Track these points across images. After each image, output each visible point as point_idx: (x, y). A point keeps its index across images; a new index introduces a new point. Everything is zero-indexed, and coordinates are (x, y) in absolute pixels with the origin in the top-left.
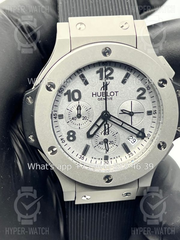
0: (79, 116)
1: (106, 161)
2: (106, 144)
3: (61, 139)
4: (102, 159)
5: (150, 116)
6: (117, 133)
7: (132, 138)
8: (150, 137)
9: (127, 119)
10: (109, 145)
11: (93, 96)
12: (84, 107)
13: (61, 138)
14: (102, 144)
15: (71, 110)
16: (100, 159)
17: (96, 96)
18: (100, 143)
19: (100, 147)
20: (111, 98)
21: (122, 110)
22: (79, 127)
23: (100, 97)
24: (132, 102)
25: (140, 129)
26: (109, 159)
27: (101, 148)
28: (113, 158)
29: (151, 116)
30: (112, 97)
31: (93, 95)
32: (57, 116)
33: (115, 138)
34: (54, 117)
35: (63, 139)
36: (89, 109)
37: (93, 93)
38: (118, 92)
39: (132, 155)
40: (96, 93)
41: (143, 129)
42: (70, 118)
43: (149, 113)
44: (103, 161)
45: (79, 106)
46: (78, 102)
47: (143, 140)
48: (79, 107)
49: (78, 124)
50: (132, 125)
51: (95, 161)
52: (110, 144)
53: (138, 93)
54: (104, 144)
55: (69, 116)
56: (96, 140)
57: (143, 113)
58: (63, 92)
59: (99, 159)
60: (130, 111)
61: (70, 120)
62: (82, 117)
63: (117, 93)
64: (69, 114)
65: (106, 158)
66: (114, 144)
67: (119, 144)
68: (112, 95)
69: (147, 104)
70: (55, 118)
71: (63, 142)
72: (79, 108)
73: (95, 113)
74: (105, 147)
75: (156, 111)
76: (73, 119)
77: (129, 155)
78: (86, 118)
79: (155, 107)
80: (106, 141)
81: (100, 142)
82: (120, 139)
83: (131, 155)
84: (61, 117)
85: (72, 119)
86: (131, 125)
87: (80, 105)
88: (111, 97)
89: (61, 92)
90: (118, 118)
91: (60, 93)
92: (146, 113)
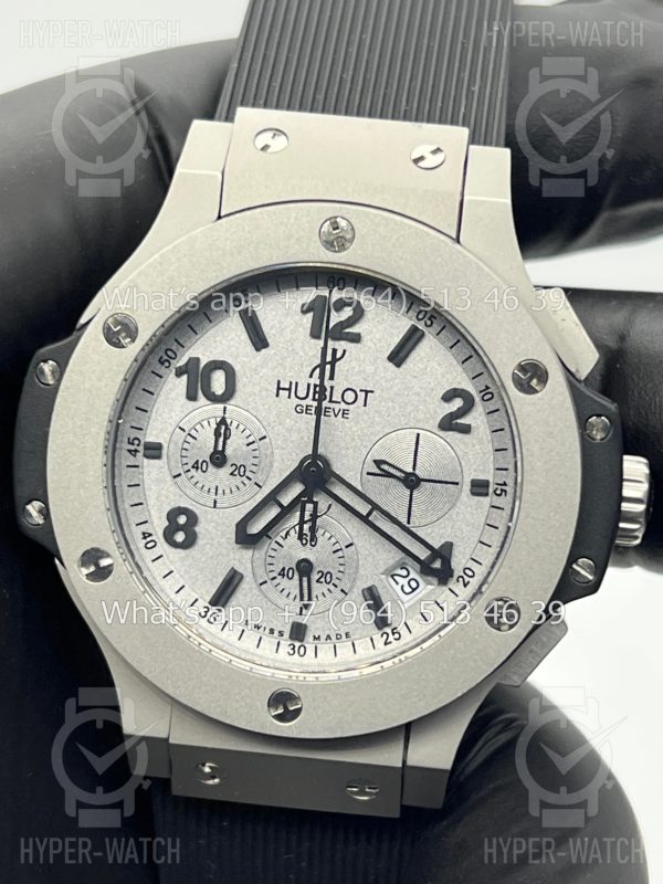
0: (218, 459)
1: (297, 644)
2: (305, 579)
3: (144, 533)
4: (281, 634)
5: (481, 498)
6: (351, 544)
7: (404, 573)
8: (471, 580)
9: (393, 497)
10: (314, 585)
11: (277, 395)
12: (241, 427)
13: (143, 528)
14: (290, 575)
15: (193, 433)
16: (276, 633)
17: (289, 397)
18: (282, 573)
19: (280, 588)
20: (344, 413)
21: (378, 463)
22: (215, 502)
23: (304, 403)
24: (418, 435)
25: (436, 546)
26: (309, 638)
27: (285, 592)
28: (323, 637)
29: (486, 501)
30: (346, 407)
31: (279, 388)
32: (141, 448)
33: (342, 561)
34: (129, 451)
35: (150, 535)
36: (260, 439)
37: (279, 382)
38: (372, 392)
39: (397, 636)
40: (291, 383)
41: (449, 546)
42: (185, 460)
43: (479, 488)
44: (285, 643)
45: (223, 421)
46: (221, 406)
47: (445, 588)
48: (223, 427)
49: (213, 491)
50: (409, 523)
51: (256, 635)
52: (318, 581)
53: (446, 405)
54: (296, 577)
55: (184, 453)
56: (269, 560)
57: (457, 484)
58: (171, 361)
59: (272, 631)
60: (410, 470)
61: (186, 468)
62: (229, 463)
63: (369, 394)
64: (186, 446)
65: (298, 632)
66: (336, 586)
67: (352, 588)
68: (351, 401)
69: (474, 454)
70: (134, 453)
71: (149, 546)
72: (222, 429)
73: (277, 457)
74: (297, 592)
75: (505, 484)
76: (196, 466)
77: (385, 636)
78: (242, 469)
79: (506, 469)
80: (304, 568)
81: (284, 569)
82: (357, 568)
83: (391, 638)
84: (154, 451)
85: (193, 467)
86: (405, 523)
87: (229, 421)
88: (343, 406)
89: (167, 364)
90: (360, 488)
91: (162, 364)
92: (467, 487)
